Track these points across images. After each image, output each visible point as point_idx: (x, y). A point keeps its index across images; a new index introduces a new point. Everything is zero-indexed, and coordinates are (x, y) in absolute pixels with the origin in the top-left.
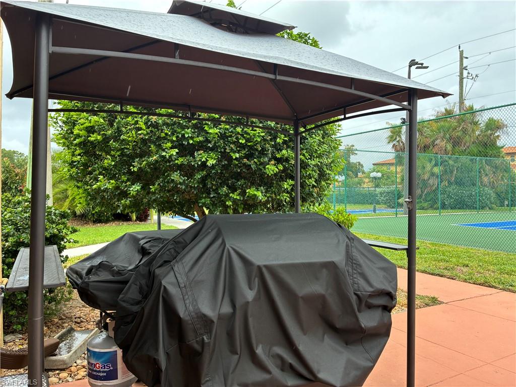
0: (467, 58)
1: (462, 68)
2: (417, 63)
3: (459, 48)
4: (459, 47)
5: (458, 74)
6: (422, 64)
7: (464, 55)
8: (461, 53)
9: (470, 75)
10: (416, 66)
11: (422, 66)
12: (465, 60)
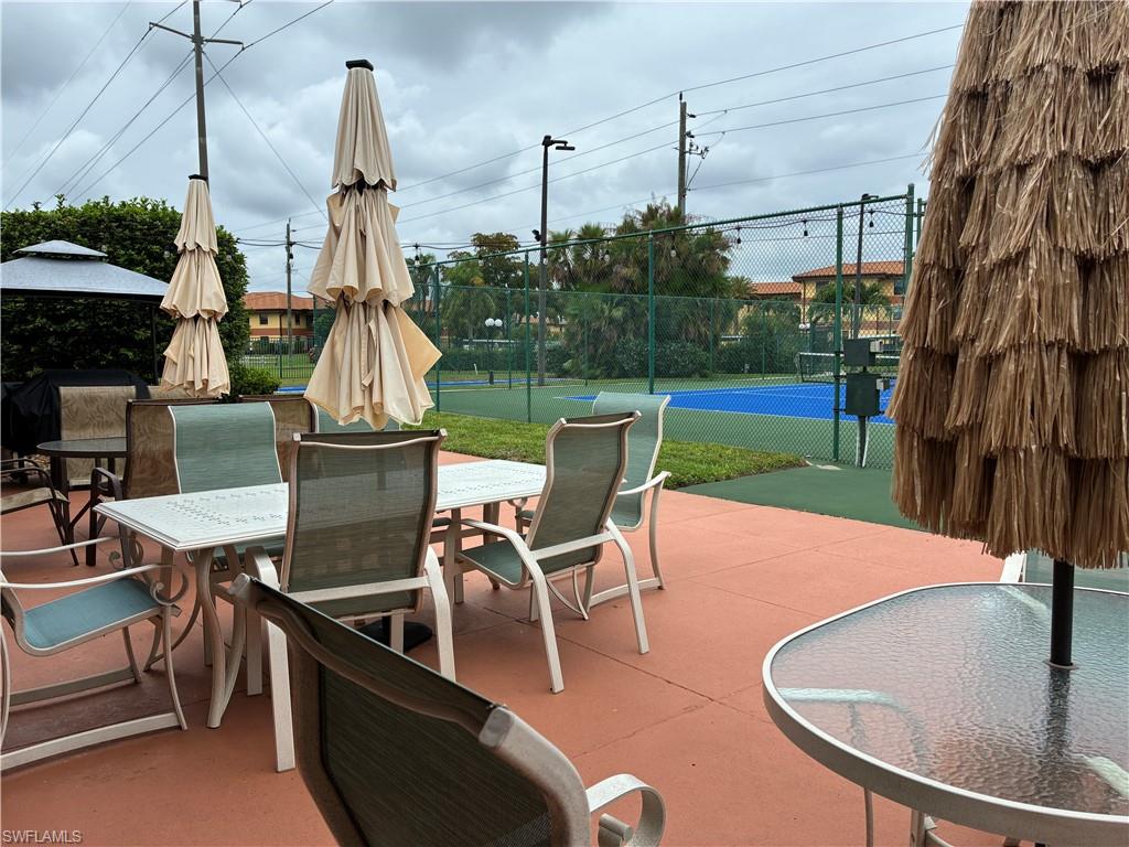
0: (693, 116)
1: (684, 134)
2: (553, 142)
3: (681, 99)
4: (681, 95)
5: (677, 145)
6: (565, 143)
7: (688, 111)
8: (683, 106)
9: (694, 147)
10: (556, 145)
11: (564, 146)
12: (689, 121)
